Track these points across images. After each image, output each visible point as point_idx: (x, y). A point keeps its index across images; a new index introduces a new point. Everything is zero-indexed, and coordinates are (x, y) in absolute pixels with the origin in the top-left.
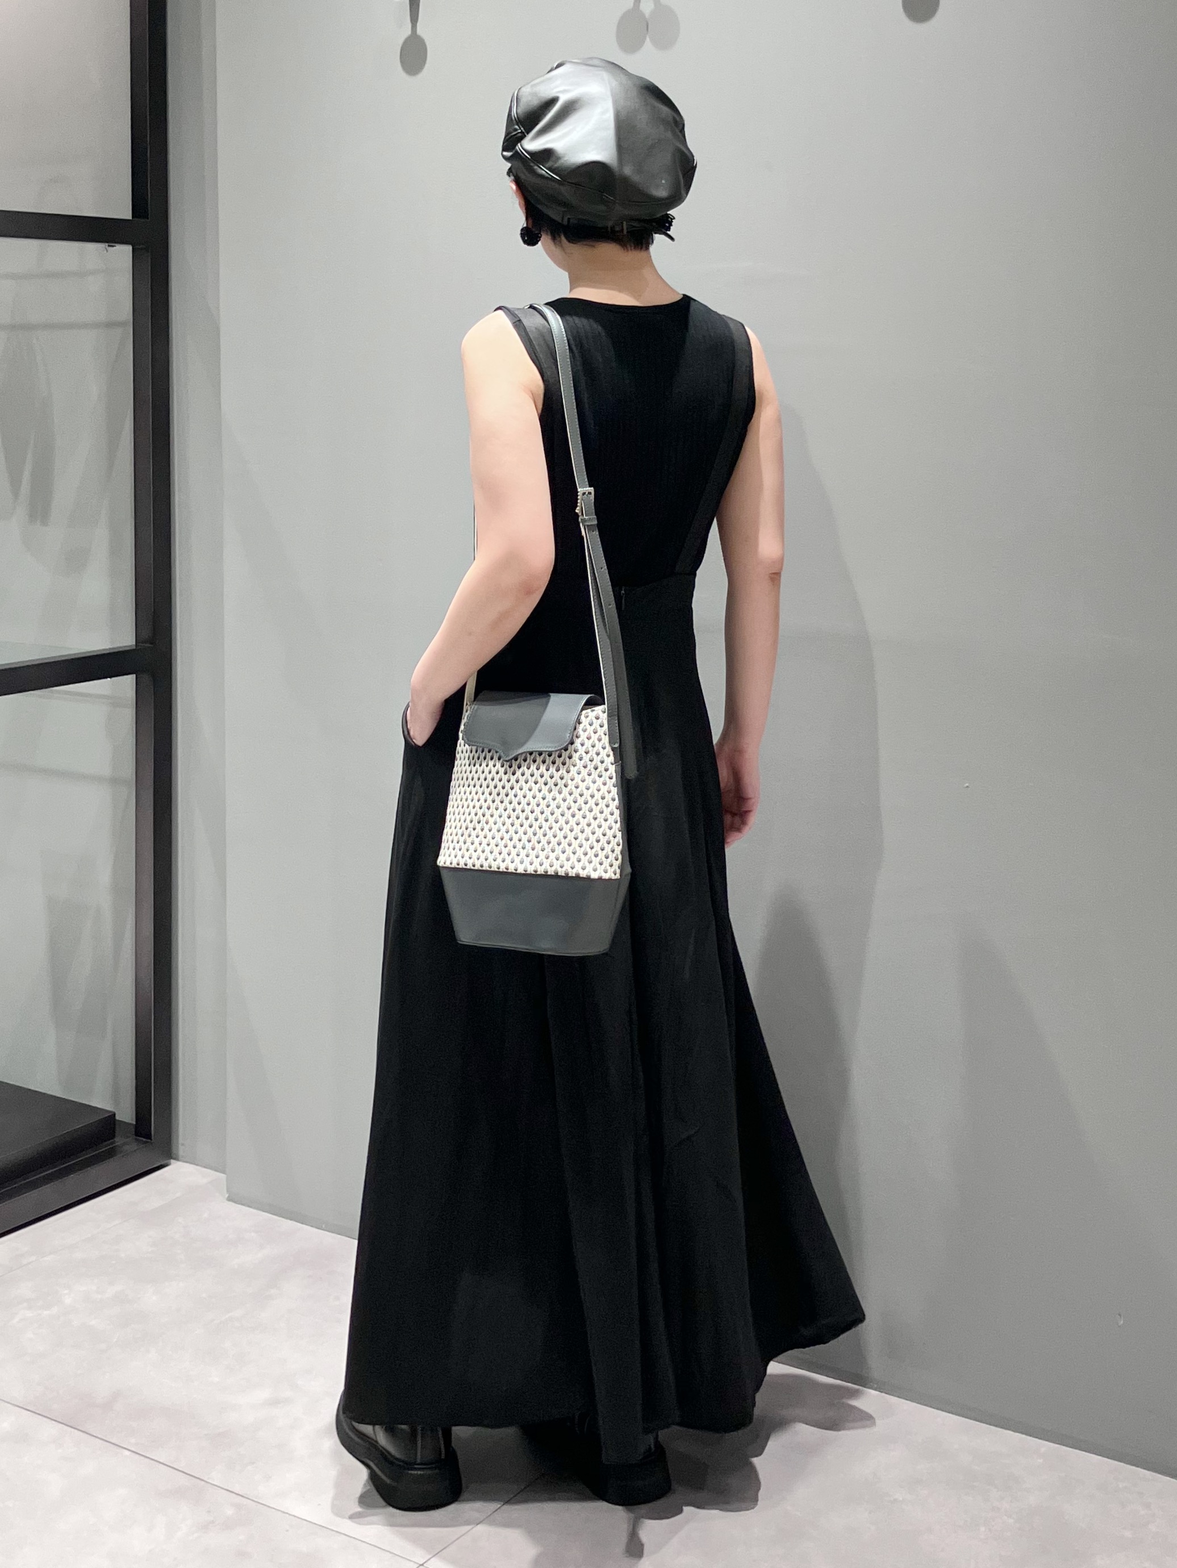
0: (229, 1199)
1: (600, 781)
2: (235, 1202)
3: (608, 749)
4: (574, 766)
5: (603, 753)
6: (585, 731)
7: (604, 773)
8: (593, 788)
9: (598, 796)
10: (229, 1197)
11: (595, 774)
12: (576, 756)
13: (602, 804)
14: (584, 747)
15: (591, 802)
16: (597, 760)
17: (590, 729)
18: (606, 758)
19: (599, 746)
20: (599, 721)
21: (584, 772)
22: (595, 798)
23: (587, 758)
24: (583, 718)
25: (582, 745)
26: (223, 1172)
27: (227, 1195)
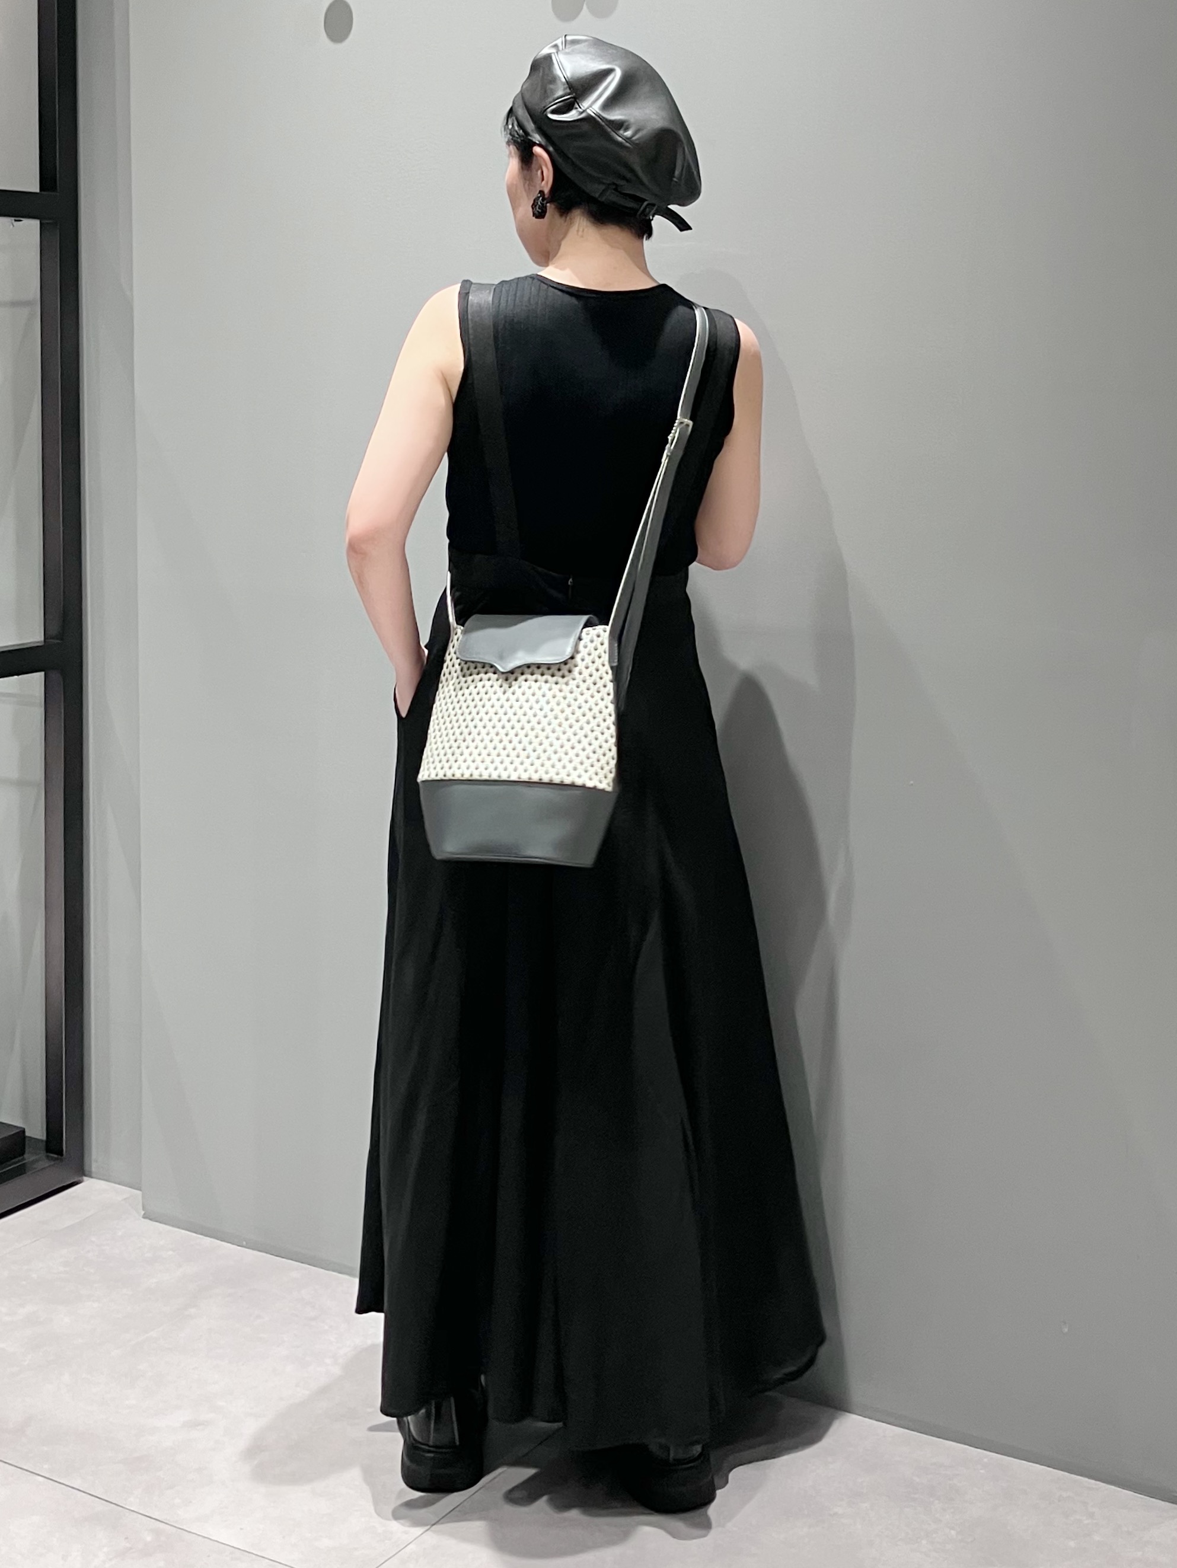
0: (145, 1217)
1: (598, 696)
2: (151, 1219)
3: (607, 667)
4: (574, 679)
5: (603, 670)
6: (585, 647)
7: (602, 689)
8: (592, 702)
9: (596, 710)
10: (144, 1214)
11: (594, 688)
12: (576, 670)
13: (600, 718)
14: (585, 663)
15: (589, 715)
16: (596, 675)
17: (591, 646)
18: (604, 675)
19: (598, 662)
20: (600, 639)
21: (583, 686)
22: (593, 712)
23: (586, 673)
24: (584, 635)
25: (583, 660)
26: (140, 1190)
27: (143, 1212)
